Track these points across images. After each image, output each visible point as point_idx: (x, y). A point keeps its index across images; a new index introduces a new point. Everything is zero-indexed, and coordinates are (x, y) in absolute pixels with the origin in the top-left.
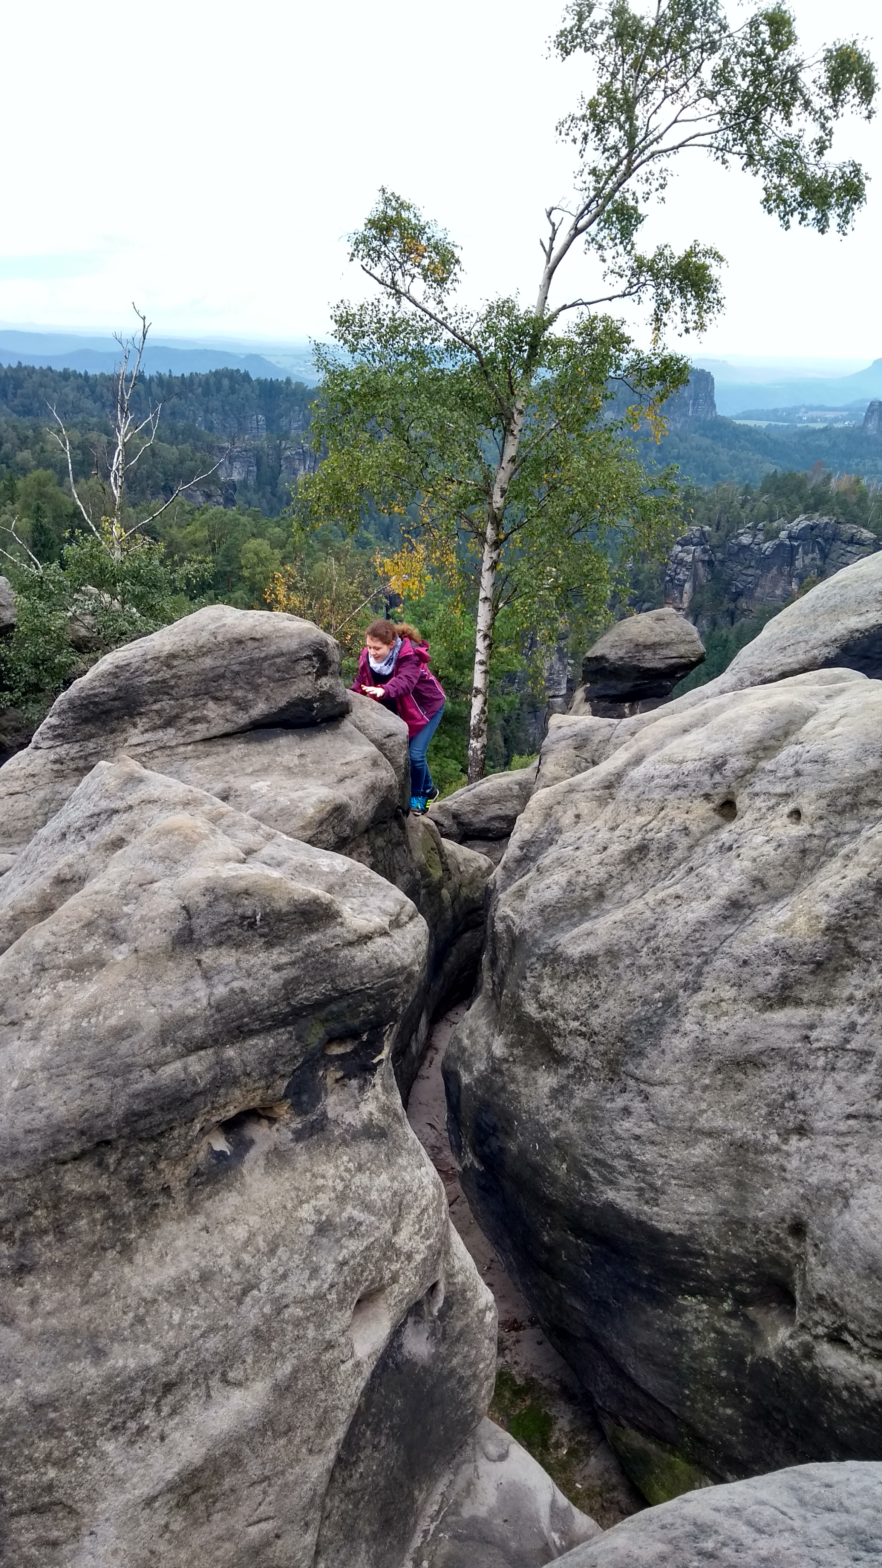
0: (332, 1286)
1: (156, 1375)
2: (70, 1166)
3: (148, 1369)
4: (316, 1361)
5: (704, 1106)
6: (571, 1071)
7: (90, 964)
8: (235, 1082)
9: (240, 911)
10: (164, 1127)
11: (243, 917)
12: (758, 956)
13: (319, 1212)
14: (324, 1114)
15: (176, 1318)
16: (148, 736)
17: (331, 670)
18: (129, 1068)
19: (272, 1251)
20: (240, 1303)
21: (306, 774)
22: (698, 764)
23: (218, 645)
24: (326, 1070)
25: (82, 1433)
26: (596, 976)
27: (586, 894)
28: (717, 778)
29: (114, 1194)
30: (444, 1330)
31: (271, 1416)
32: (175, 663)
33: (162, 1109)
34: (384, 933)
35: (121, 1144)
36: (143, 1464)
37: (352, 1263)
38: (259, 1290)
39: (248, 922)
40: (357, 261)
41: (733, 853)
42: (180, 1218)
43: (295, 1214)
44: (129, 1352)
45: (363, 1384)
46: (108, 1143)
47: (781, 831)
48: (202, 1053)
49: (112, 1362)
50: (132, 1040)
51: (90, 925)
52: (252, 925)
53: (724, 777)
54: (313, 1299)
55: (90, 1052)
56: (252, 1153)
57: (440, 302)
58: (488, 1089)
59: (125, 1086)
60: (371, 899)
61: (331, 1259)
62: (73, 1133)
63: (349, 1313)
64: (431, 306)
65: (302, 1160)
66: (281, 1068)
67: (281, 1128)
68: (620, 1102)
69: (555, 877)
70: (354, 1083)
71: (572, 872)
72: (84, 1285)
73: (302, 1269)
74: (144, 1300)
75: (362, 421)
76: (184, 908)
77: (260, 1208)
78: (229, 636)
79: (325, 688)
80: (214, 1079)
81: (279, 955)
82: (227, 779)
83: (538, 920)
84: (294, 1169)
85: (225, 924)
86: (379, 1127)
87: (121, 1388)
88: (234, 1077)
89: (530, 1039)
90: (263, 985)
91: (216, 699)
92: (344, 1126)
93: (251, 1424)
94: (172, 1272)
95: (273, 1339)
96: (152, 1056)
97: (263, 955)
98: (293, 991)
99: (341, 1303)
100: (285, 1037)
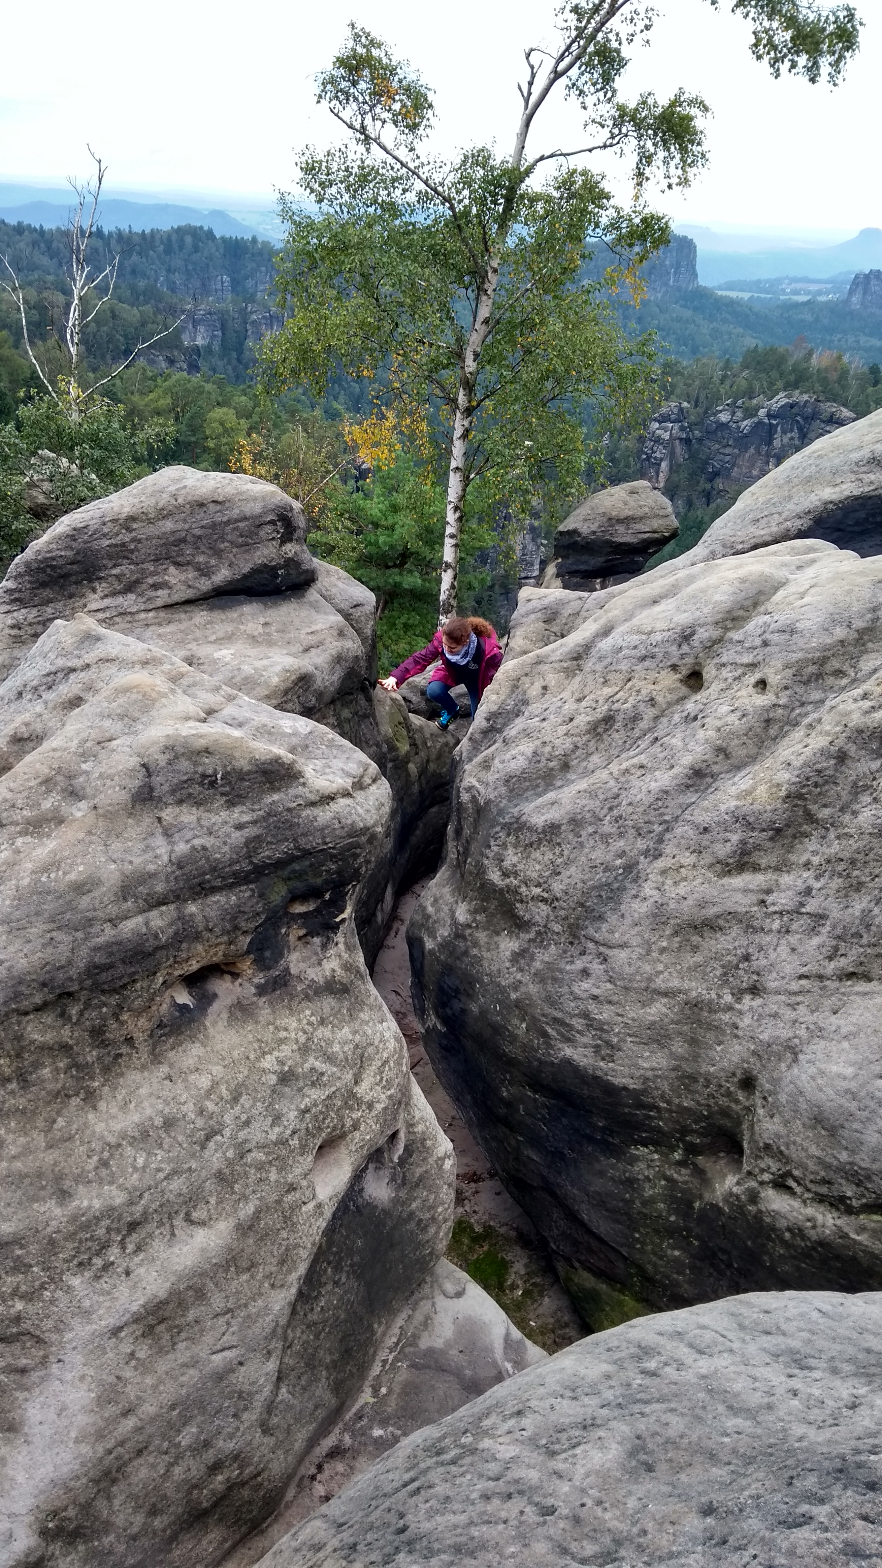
0: (294, 1132)
1: (120, 1215)
2: (32, 1016)
3: (113, 1209)
4: (279, 1202)
5: (660, 967)
6: (532, 935)
7: (49, 821)
8: (197, 937)
9: (200, 769)
10: (126, 980)
11: (204, 776)
12: (718, 823)
13: (281, 1063)
14: (287, 970)
16: (107, 602)
17: (295, 536)
18: (89, 922)
19: (236, 1099)
20: (203, 1147)
21: (271, 643)
22: (666, 634)
23: (179, 508)
24: (289, 928)
25: (49, 1269)
26: (559, 844)
27: (551, 764)
28: (685, 648)
29: (77, 1044)
30: (404, 1177)
31: (234, 1253)
32: (135, 526)
33: (124, 962)
34: (347, 794)
35: (83, 996)
36: (109, 1297)
37: (313, 1111)
38: (222, 1136)
39: (209, 781)
40: (324, 103)
41: (698, 723)
42: (144, 1068)
43: (258, 1065)
44: (94, 1193)
45: (324, 1224)
46: (70, 994)
47: (747, 701)
48: (164, 908)
49: (77, 1202)
50: (92, 894)
51: (47, 782)
52: (213, 784)
53: (692, 648)
54: (275, 1144)
55: (50, 906)
56: (216, 1007)
57: (412, 150)
58: (451, 953)
59: (86, 939)
60: (335, 761)
61: (293, 1107)
62: (34, 984)
63: (310, 1158)
64: (403, 154)
65: (265, 1013)
66: (242, 924)
67: (244, 983)
68: (579, 964)
69: (521, 748)
70: (317, 940)
71: (538, 742)
72: (48, 1130)
73: (265, 1117)
74: (109, 1144)
75: (330, 276)
76: (143, 766)
77: (223, 1059)
78: (190, 498)
79: (290, 555)
80: (176, 933)
81: (240, 814)
82: (190, 646)
83: (503, 790)
84: (257, 1022)
85: (185, 782)
86: (341, 983)
87: (86, 1227)
88: (196, 932)
89: (493, 906)
90: (225, 843)
91: (177, 564)
92: (307, 982)
93: (214, 1261)
94: (136, 1118)
95: (236, 1182)
96: (113, 910)
97: (224, 814)
98: (255, 849)
99: (303, 1149)
100: (247, 894)
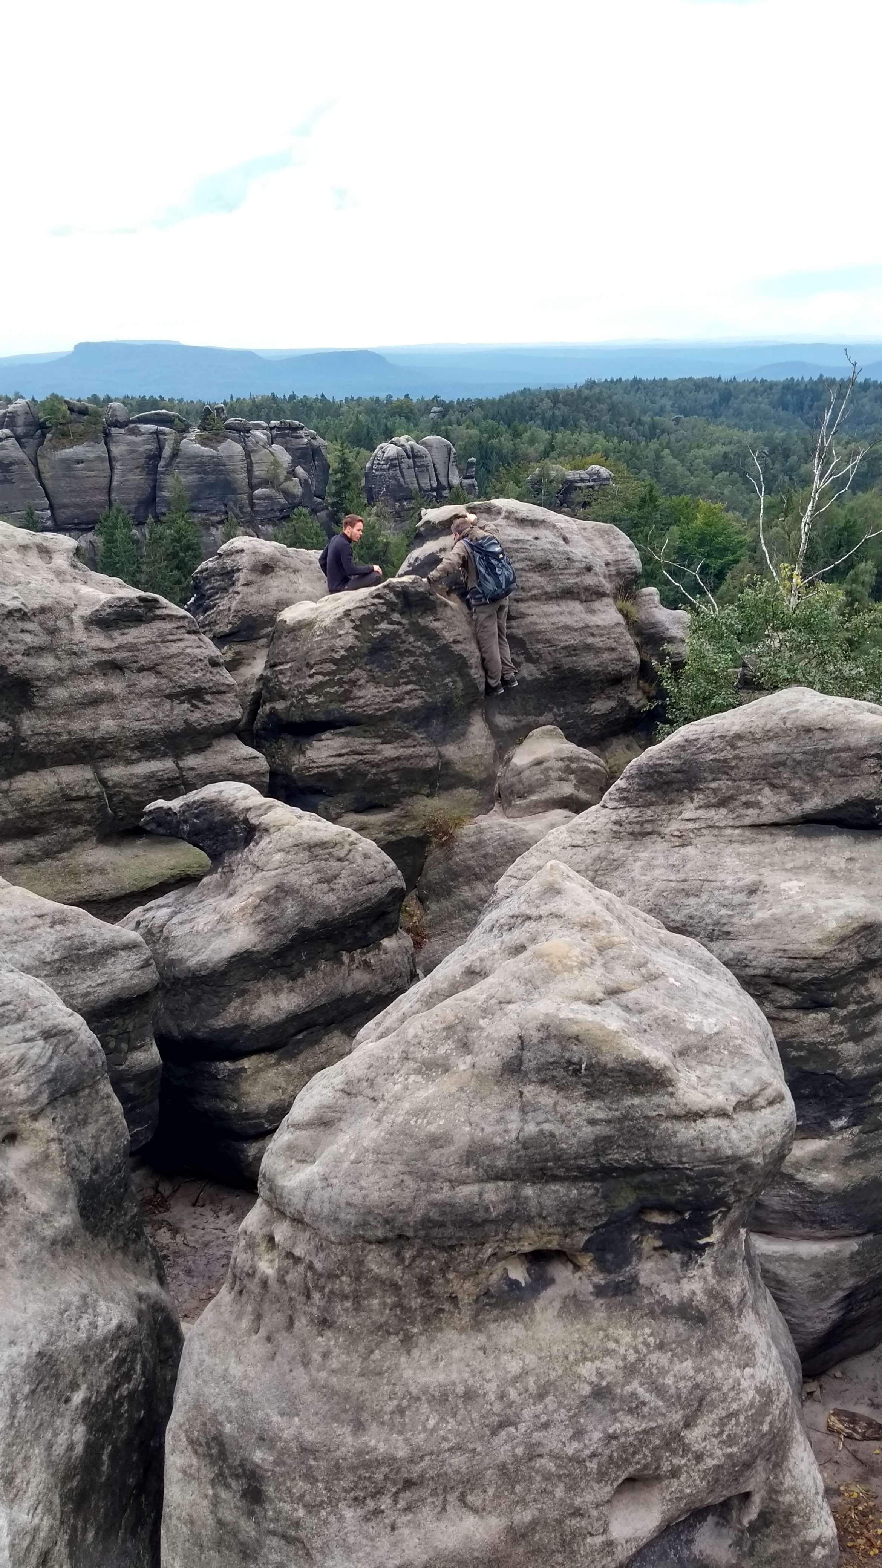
0: (593, 1455)
1: (399, 1468)
2: (374, 1247)
3: (394, 1459)
4: (560, 1522)
7: (438, 1066)
8: (530, 1221)
9: (567, 1055)
10: (454, 1242)
11: (569, 1062)
13: (601, 1375)
14: (634, 1279)
15: (431, 1423)
16: (700, 813)
18: (433, 1176)
19: (541, 1397)
20: (494, 1433)
21: (849, 880)
23: (786, 731)
24: (642, 1235)
25: (330, 1490)
29: (406, 1286)
30: (753, 1546)
31: (499, 1555)
32: (740, 744)
33: (454, 1224)
34: (722, 1114)
35: (418, 1242)
36: (370, 1543)
37: (623, 1440)
38: (517, 1429)
39: (574, 1068)
42: (462, 1330)
43: (575, 1368)
44: (383, 1436)
46: (406, 1238)
48: (501, 1183)
49: (366, 1438)
50: (442, 1151)
51: (449, 1028)
52: (577, 1072)
54: (570, 1460)
55: (409, 1150)
56: (550, 1292)
59: (427, 1192)
60: (730, 1071)
61: (600, 1427)
62: (380, 1219)
63: (608, 1489)
65: (599, 1316)
66: (580, 1221)
67: (584, 1278)
70: (676, 1257)
72: (365, 1358)
73: (566, 1426)
74: (410, 1394)
76: (520, 1037)
77: (541, 1350)
80: (508, 1212)
81: (596, 1109)
82: (763, 871)
84: (588, 1323)
85: (551, 1064)
86: (699, 1311)
87: (367, 1465)
88: (529, 1216)
90: (574, 1135)
91: (773, 786)
92: (657, 1297)
93: (476, 1554)
94: (441, 1377)
95: (518, 1482)
96: (454, 1172)
97: (581, 1105)
98: (604, 1149)
99: (601, 1476)
100: (591, 1192)
